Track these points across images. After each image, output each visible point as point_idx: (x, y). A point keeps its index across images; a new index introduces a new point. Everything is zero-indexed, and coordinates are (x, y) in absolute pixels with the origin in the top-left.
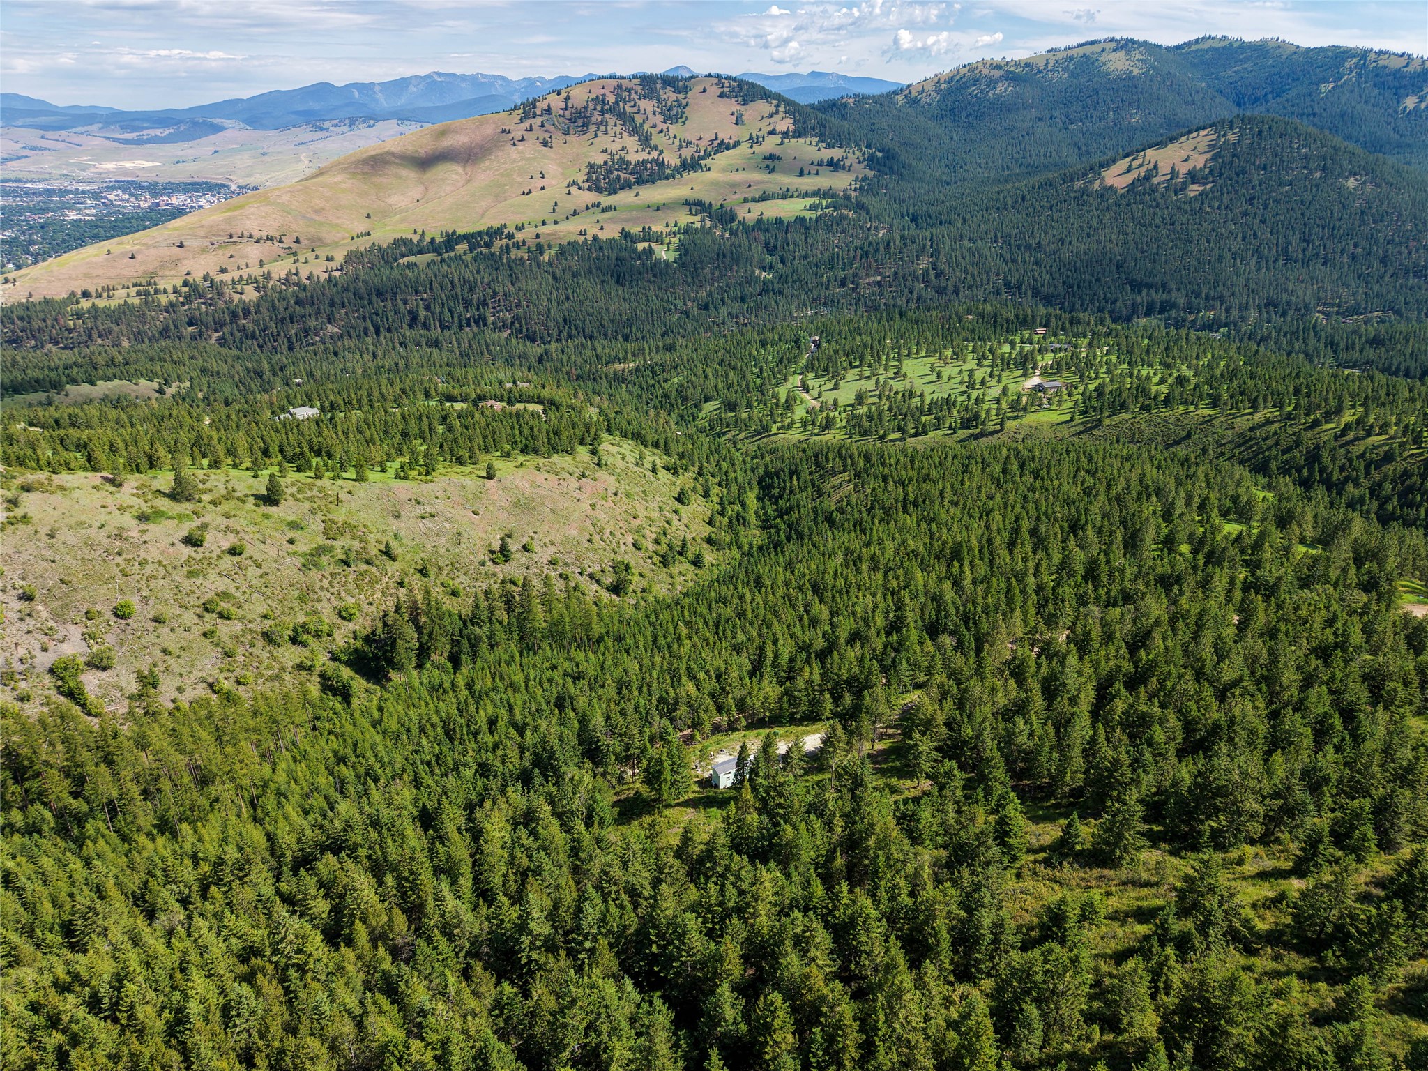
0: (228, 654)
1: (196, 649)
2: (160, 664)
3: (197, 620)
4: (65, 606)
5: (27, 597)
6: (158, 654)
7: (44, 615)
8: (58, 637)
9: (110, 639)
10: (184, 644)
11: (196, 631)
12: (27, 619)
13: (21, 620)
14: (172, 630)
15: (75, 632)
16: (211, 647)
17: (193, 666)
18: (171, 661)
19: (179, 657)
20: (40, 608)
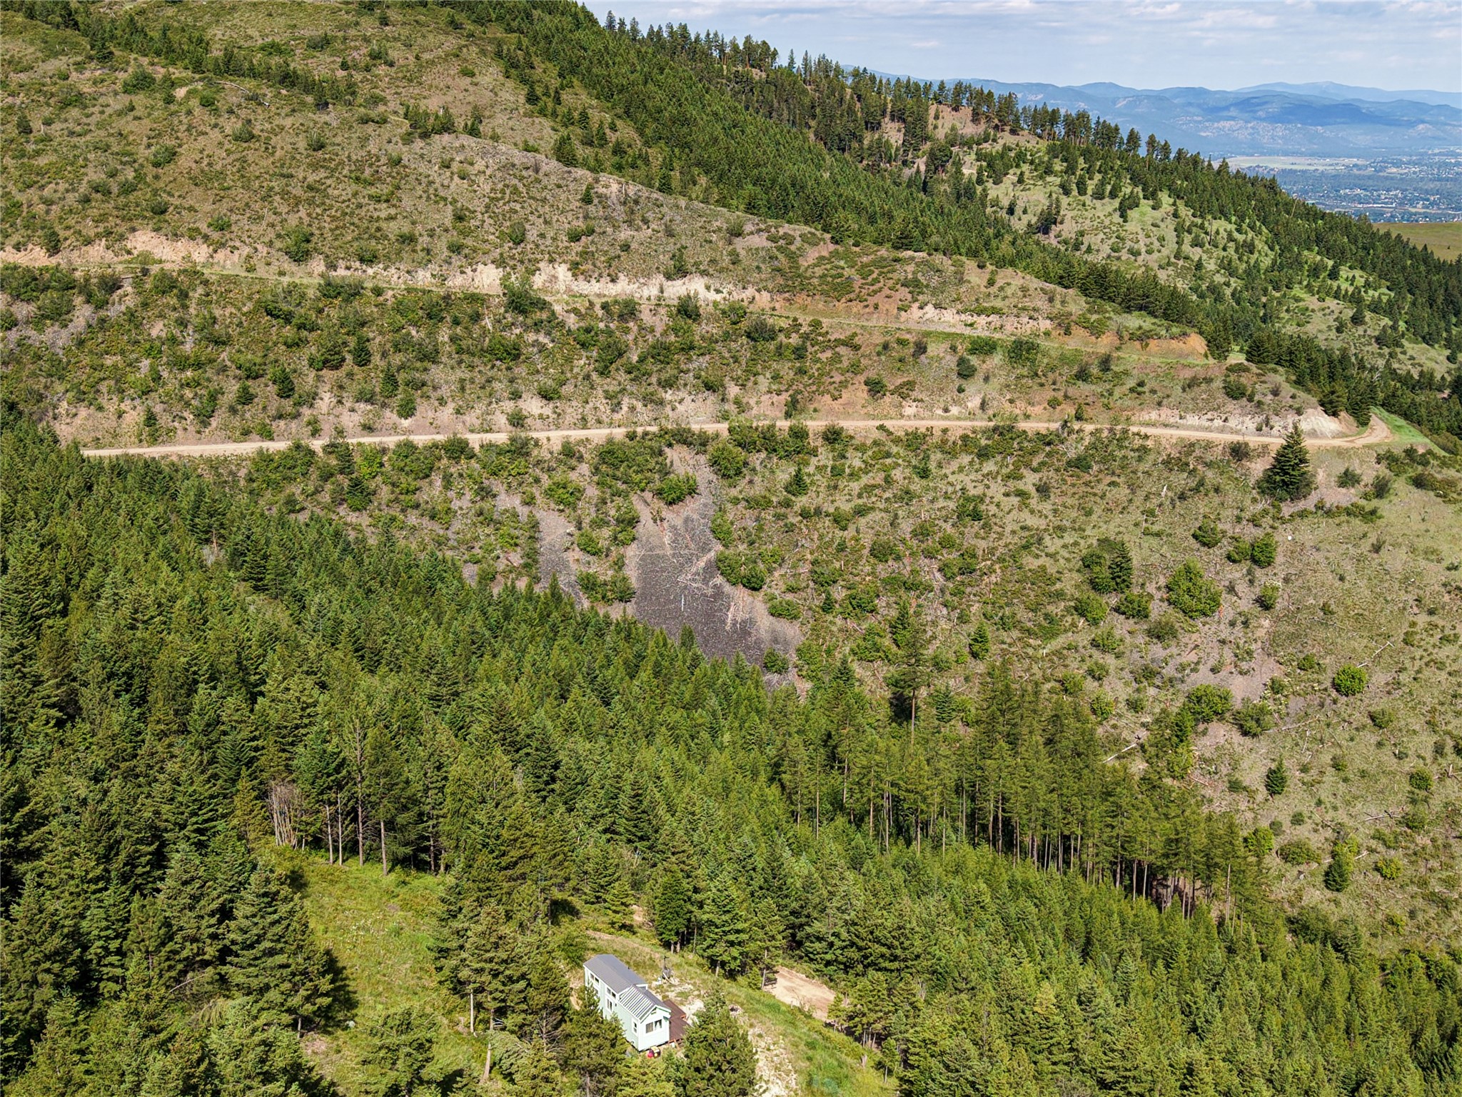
0: (1412, 823)
1: (1379, 786)
2: (1313, 772)
3: (1429, 755)
4: (1293, 637)
5: (1264, 604)
6: (1326, 758)
7: (1261, 633)
8: (1244, 665)
9: (1296, 704)
10: (1372, 769)
11: (1410, 765)
12: (1239, 626)
13: (1232, 624)
14: (1380, 745)
15: (1267, 670)
16: (1402, 797)
17: (1348, 803)
18: (1330, 776)
19: (1345, 780)
20: (1266, 623)
